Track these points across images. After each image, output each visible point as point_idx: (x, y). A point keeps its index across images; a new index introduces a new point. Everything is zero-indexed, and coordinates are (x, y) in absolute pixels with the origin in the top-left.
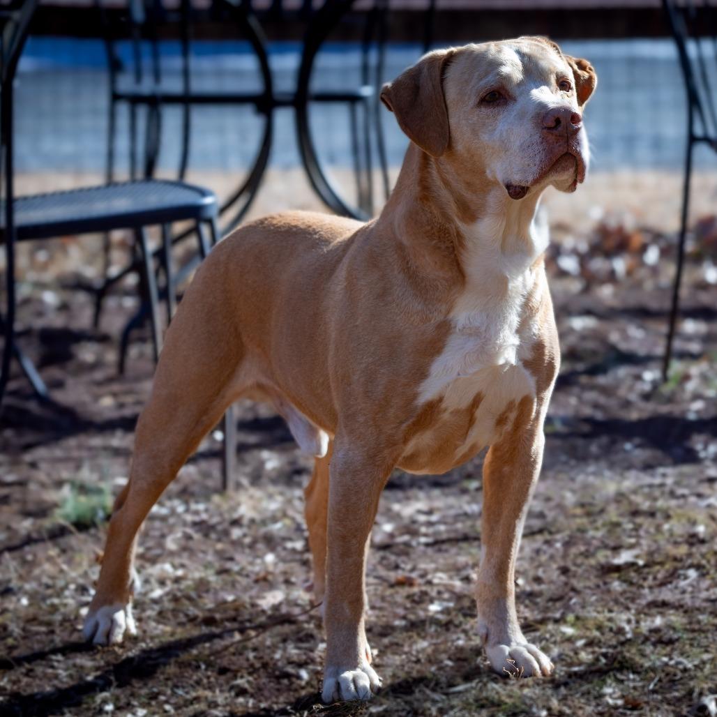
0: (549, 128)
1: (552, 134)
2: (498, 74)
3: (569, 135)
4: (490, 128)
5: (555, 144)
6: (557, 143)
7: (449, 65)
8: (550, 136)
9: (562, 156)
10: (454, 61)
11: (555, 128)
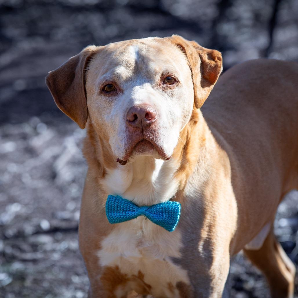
0: (130, 121)
1: (131, 126)
2: (113, 73)
3: (144, 128)
4: (108, 111)
5: (134, 133)
6: (135, 132)
7: (90, 61)
8: (130, 127)
9: (139, 142)
10: (94, 58)
11: (133, 121)
